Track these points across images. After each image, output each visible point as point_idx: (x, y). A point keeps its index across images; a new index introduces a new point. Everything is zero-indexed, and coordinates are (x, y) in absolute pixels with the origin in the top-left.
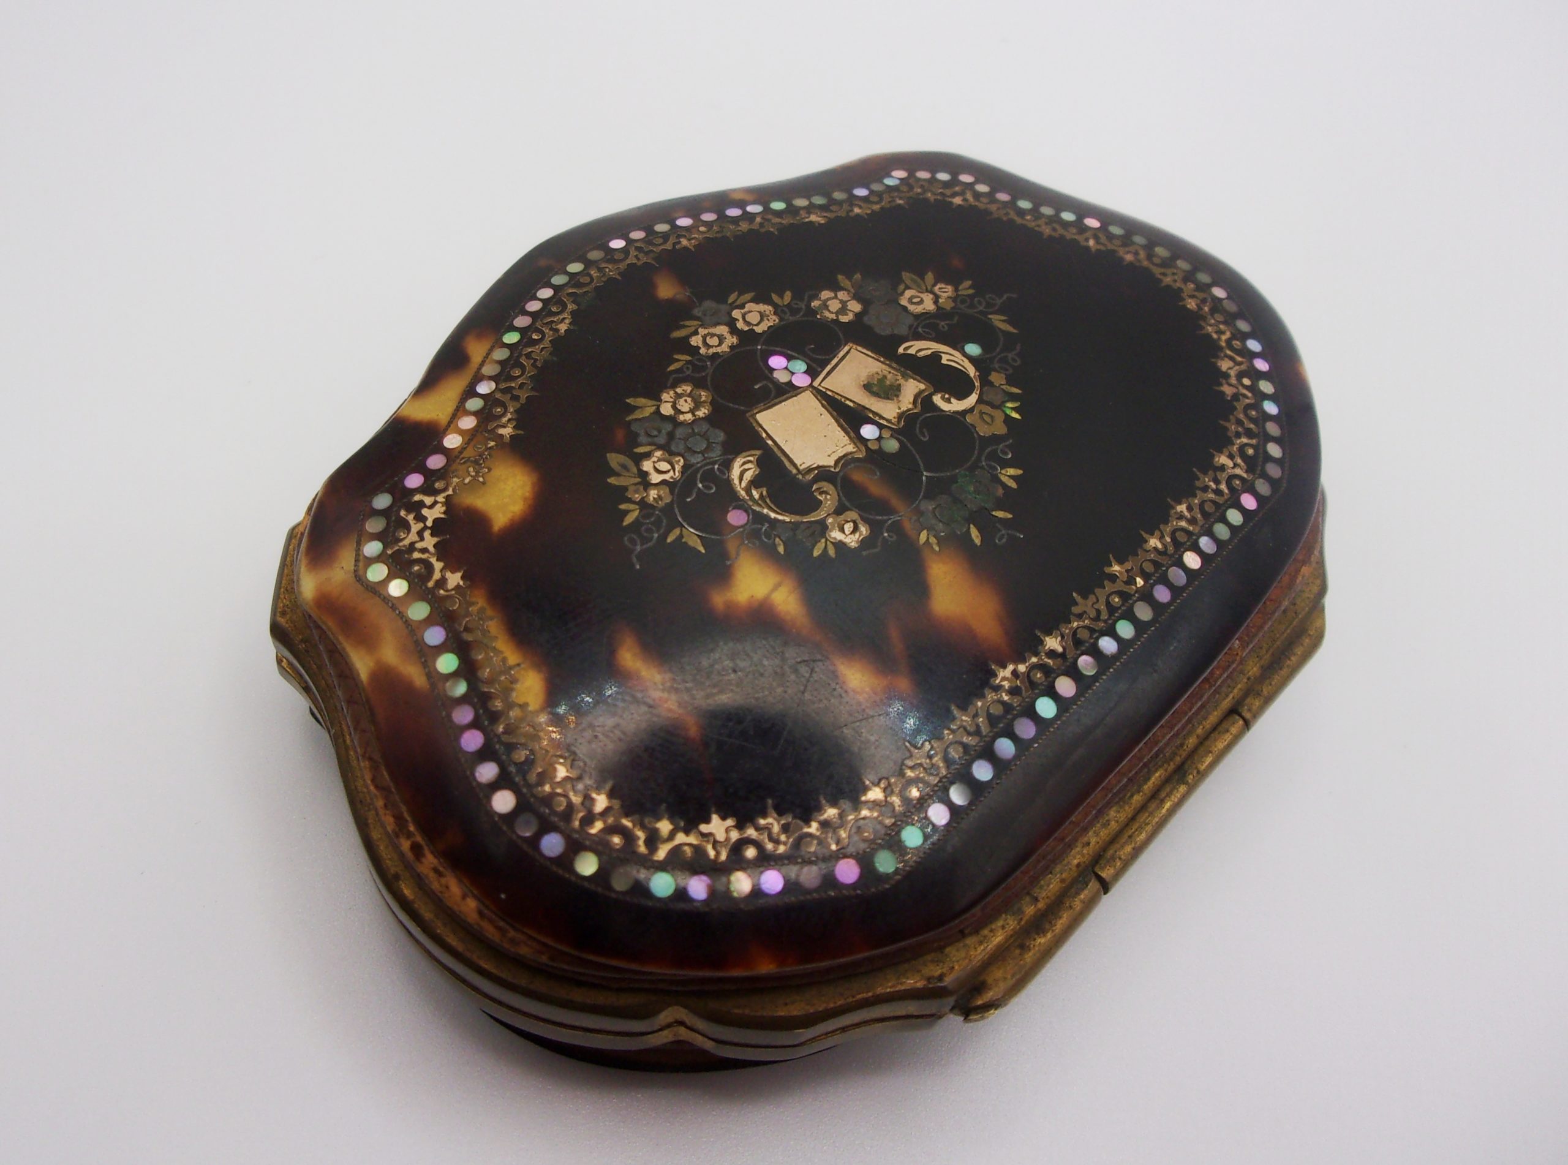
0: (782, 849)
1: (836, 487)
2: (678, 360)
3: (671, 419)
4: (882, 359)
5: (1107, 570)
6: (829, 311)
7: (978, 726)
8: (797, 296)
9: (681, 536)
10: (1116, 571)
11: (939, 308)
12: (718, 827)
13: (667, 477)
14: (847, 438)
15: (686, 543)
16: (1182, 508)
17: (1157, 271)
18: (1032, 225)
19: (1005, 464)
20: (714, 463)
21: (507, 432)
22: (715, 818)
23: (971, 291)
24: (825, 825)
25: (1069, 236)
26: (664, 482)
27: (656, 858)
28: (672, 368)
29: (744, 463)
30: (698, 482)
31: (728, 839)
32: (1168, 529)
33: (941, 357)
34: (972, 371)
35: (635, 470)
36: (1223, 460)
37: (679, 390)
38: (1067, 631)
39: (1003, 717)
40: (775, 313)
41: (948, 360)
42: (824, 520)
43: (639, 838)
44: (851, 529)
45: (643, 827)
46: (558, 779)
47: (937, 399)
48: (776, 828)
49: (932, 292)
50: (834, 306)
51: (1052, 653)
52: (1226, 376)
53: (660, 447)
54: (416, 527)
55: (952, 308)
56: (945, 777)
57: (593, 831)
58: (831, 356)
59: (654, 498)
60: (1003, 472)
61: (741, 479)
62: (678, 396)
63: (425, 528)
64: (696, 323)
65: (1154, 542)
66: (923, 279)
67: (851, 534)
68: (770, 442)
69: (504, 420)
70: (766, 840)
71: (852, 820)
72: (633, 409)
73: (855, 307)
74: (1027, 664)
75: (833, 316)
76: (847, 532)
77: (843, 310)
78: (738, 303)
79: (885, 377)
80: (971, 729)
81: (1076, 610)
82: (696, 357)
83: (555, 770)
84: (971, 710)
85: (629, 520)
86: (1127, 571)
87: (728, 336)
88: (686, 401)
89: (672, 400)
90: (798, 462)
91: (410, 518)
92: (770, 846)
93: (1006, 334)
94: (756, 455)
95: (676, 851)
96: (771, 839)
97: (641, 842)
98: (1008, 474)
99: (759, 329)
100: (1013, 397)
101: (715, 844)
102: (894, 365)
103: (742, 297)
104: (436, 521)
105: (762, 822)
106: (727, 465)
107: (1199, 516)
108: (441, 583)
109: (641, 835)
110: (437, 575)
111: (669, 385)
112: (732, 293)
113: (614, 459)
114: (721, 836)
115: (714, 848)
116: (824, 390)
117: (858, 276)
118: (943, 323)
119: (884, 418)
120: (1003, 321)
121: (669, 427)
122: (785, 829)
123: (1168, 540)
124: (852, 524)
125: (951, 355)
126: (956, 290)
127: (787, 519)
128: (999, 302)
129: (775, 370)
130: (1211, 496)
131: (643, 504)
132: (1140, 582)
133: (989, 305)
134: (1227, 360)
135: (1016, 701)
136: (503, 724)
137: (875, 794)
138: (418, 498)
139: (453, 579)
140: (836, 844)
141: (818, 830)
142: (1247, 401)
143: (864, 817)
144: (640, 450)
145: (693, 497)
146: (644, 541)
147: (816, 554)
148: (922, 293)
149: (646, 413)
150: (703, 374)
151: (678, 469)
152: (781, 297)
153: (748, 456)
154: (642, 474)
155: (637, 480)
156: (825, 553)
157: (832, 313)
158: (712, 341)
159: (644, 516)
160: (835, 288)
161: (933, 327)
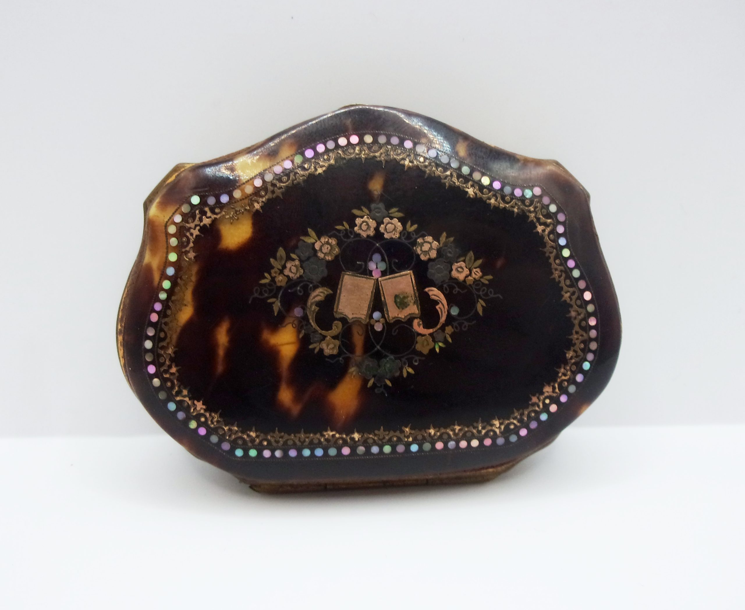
0: (212, 426)
1: (343, 327)
2: (343, 225)
3: (315, 251)
4: (415, 288)
5: (403, 428)
6: (421, 248)
7: (305, 441)
8: (416, 231)
9: (274, 303)
10: (406, 430)
11: (464, 281)
12: (200, 406)
13: (291, 275)
14: (366, 312)
15: (273, 307)
16: (457, 428)
17: (577, 328)
18: (554, 266)
19: (411, 366)
20: (311, 283)
21: (257, 206)
22: (201, 402)
23: (487, 282)
24: (230, 430)
25: (562, 284)
26: (288, 276)
27: (175, 398)
28: (338, 227)
29: (321, 292)
30: (299, 286)
31: (200, 411)
32: (443, 430)
33: (438, 303)
34: (443, 319)
35: (283, 262)
36: (497, 423)
37: (330, 241)
38: (366, 436)
39: (316, 444)
40: (400, 233)
42: (326, 336)
43: (175, 389)
44: (331, 347)
45: (179, 387)
46: (167, 352)
47: (416, 322)
48: (215, 419)
49: (471, 270)
50: (426, 247)
51: (353, 439)
52: (542, 393)
53: (300, 260)
54: (197, 222)
55: (470, 285)
56: (279, 445)
57: (165, 376)
58: (398, 271)
59: (279, 280)
60: (407, 368)
61: (314, 298)
62: (328, 243)
63: (199, 225)
64: (367, 212)
65: (432, 431)
66: (475, 260)
67: (329, 349)
68: (338, 291)
69: (261, 200)
70: (210, 420)
71: (239, 435)
72: (307, 234)
73: (433, 254)
74: (340, 436)
75: (419, 252)
76: (329, 348)
77: (426, 253)
78: (392, 215)
79: (408, 297)
80: (302, 440)
81: (376, 432)
82: (351, 229)
83: (169, 349)
84: (308, 435)
85: (263, 281)
86: (410, 433)
87: (372, 229)
88: (327, 247)
89: (323, 243)
90: (340, 307)
91: (198, 216)
92: (209, 422)
93: (477, 312)
94: (329, 292)
95: (183, 401)
96: (212, 421)
97: (175, 391)
98: (408, 370)
99: (386, 236)
100: (445, 341)
101: (195, 409)
102: (417, 295)
103: (397, 213)
104: (205, 225)
105: (213, 414)
106: (315, 287)
107: (461, 434)
108: (186, 253)
109: (177, 388)
110: (188, 249)
111: (329, 234)
112: (395, 207)
113: (281, 252)
114: (198, 408)
115: (194, 410)
116: (380, 285)
117: (452, 239)
118: (457, 289)
119: (388, 314)
120: (482, 306)
121: (311, 253)
122: (218, 422)
123: (438, 434)
124: (333, 346)
125: (443, 306)
126: (481, 277)
127: (314, 326)
128: (492, 296)
129: (372, 260)
130: (475, 431)
131: (273, 279)
132: (411, 439)
133: (486, 295)
134: (551, 387)
135: (325, 443)
136: (166, 320)
137: (253, 434)
138: (207, 209)
139: (192, 255)
140: (229, 437)
141: (227, 429)
142: (537, 409)
143: (244, 437)
144: (293, 256)
145: (292, 291)
146: (261, 294)
147: (311, 347)
148: (466, 268)
149: (310, 240)
150: (345, 240)
151: (298, 275)
152: (411, 226)
153: (326, 291)
154: (284, 267)
155: (281, 268)
156: (314, 349)
157: (421, 250)
158: (364, 227)
159: (270, 285)
160: (437, 238)
161: (451, 288)
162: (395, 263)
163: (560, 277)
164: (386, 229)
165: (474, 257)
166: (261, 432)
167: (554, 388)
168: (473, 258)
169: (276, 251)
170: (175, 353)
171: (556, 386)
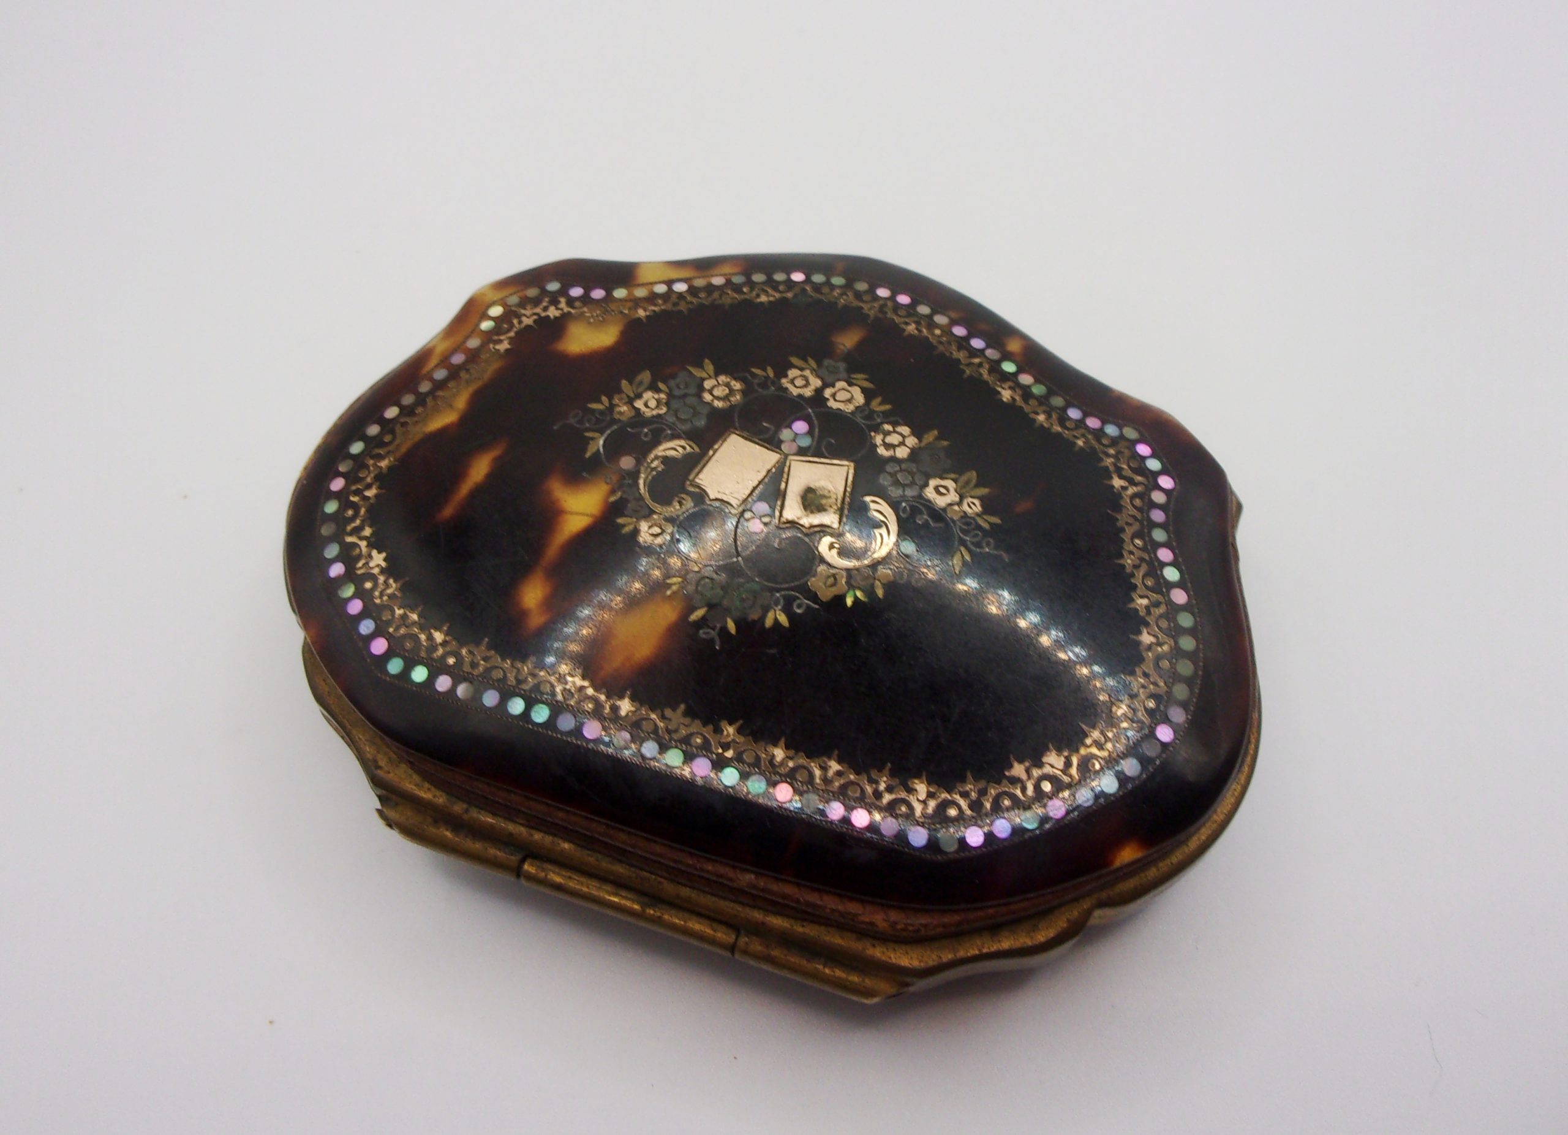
0: (378, 602)
1: (692, 507)
3: (701, 389)
4: (849, 489)
5: (723, 724)
6: (885, 438)
7: (524, 682)
8: (887, 413)
9: (593, 439)
10: (727, 730)
11: (944, 510)
12: (378, 559)
13: (644, 410)
14: (746, 497)
15: (589, 444)
16: (834, 766)
18: (1131, 548)
19: (787, 610)
20: (670, 429)
21: (641, 313)
22: (384, 555)
23: (986, 526)
24: (404, 617)
26: (637, 410)
27: (346, 538)
29: (681, 446)
30: (648, 428)
31: (372, 568)
32: (802, 761)
33: (881, 527)
34: (880, 554)
35: (640, 390)
36: (922, 789)
37: (733, 383)
38: (644, 712)
39: (541, 696)
40: (857, 408)
41: (881, 535)
42: (653, 512)
43: (355, 523)
44: (655, 533)
45: (363, 521)
46: (379, 464)
47: (827, 540)
48: (389, 591)
49: (962, 497)
50: (894, 439)
51: (615, 709)
52: (1040, 765)
53: (670, 395)
54: (538, 310)
55: (953, 520)
56: (473, 675)
57: (352, 499)
58: (829, 456)
59: (620, 411)
60: (778, 612)
61: (665, 451)
62: (727, 385)
63: (539, 315)
65: (779, 754)
66: (977, 486)
67: (650, 534)
68: (711, 452)
69: (651, 308)
70: (379, 590)
71: (415, 631)
72: (699, 365)
73: (902, 453)
74: (596, 694)
75: (879, 443)
76: (649, 532)
77: (888, 446)
79: (829, 498)
80: (521, 678)
81: (668, 712)
83: (385, 460)
85: (594, 406)
86: (734, 741)
87: (811, 388)
88: (724, 390)
89: (720, 382)
91: (544, 305)
92: (377, 593)
94: (693, 449)
95: (355, 545)
96: (382, 592)
98: (778, 617)
99: (831, 404)
100: (870, 593)
101: (367, 564)
102: (847, 499)
104: (547, 317)
105: (391, 582)
106: (674, 437)
107: (837, 786)
108: (498, 342)
109: (358, 522)
110: (504, 337)
112: (863, 374)
113: (646, 376)
114: (372, 564)
115: (364, 564)
116: (788, 464)
117: (945, 444)
118: (926, 517)
120: (963, 559)
121: (692, 390)
122: (391, 597)
123: (791, 764)
124: (659, 531)
125: (889, 534)
126: (980, 515)
127: (642, 490)
128: (989, 550)
129: (791, 428)
130: (869, 789)
131: (612, 407)
132: (730, 755)
133: (978, 545)
134: (1063, 759)
135: (560, 697)
136: (407, 419)
137: (439, 637)
138: (563, 300)
139: (504, 346)
140: (395, 630)
141: (400, 615)
142: (1018, 792)
143: (420, 636)
144: (661, 386)
145: (633, 431)
146: (580, 422)
147: (620, 521)
148: (956, 491)
149: (698, 373)
150: (760, 390)
151: (655, 413)
152: (881, 404)
153: (690, 446)
154: (639, 396)
155: (632, 395)
156: (624, 526)
157: (883, 441)
158: (799, 382)
159: (601, 412)
160: (917, 433)
161: (915, 511)
162: (829, 443)
163: (1136, 567)
164: (834, 395)
165: (977, 480)
166: (455, 639)
167: (1068, 764)
168: (974, 481)
169: (639, 371)
170: (390, 468)
171: (1075, 760)
